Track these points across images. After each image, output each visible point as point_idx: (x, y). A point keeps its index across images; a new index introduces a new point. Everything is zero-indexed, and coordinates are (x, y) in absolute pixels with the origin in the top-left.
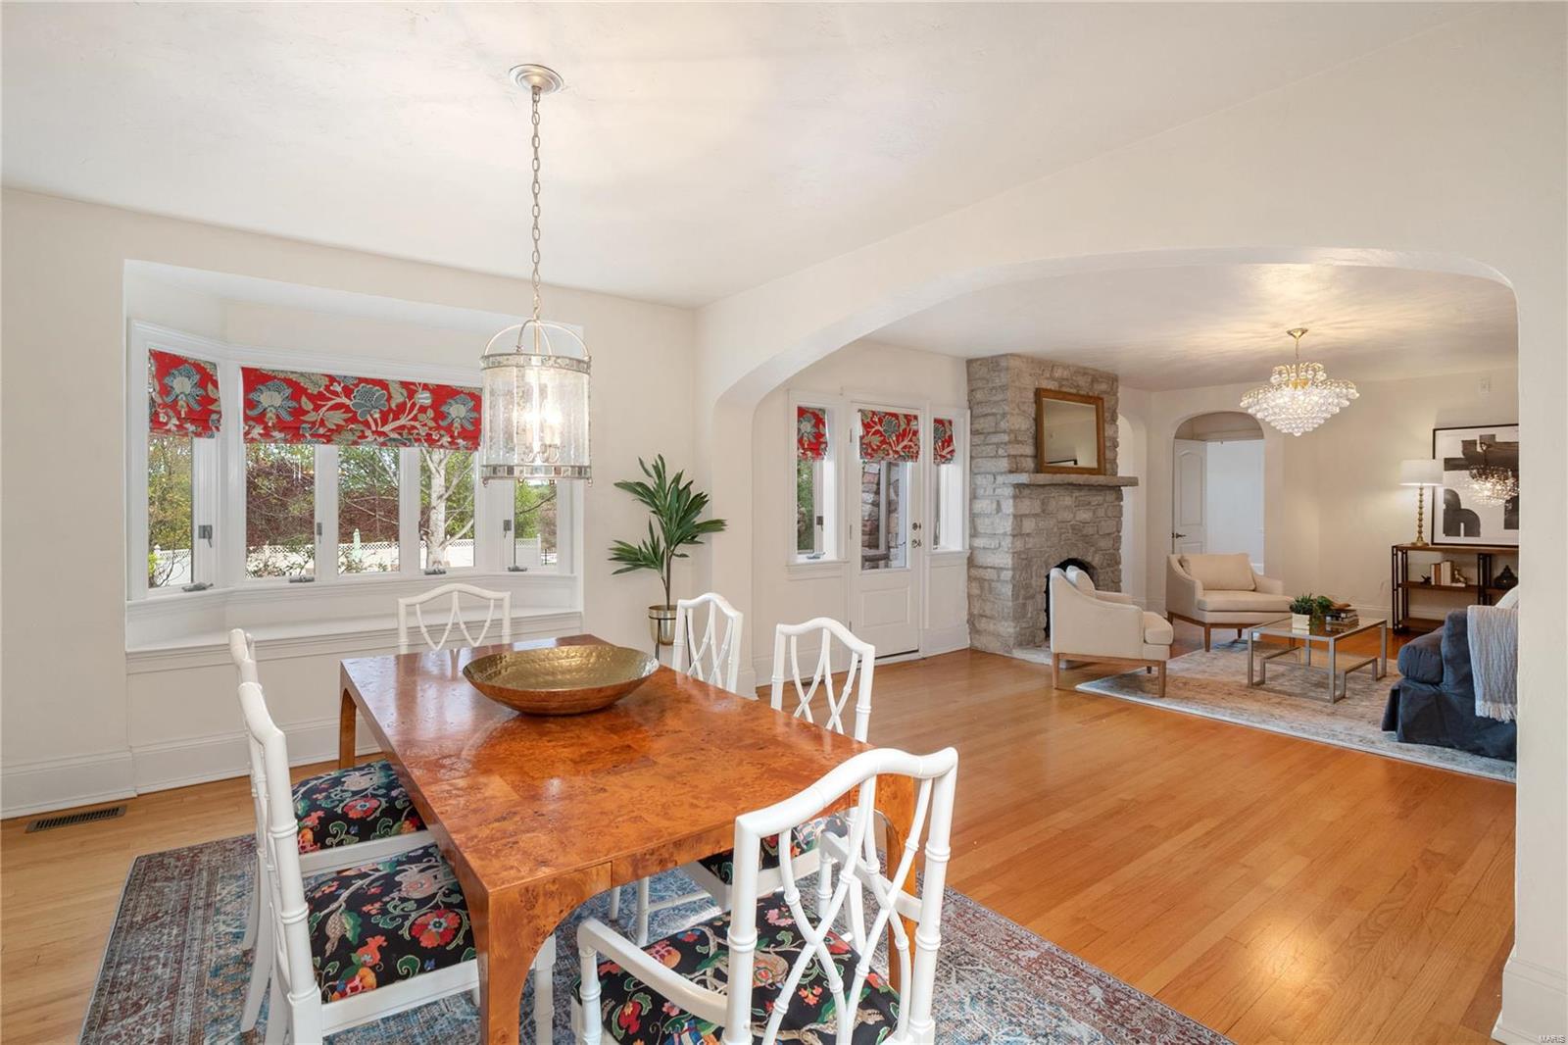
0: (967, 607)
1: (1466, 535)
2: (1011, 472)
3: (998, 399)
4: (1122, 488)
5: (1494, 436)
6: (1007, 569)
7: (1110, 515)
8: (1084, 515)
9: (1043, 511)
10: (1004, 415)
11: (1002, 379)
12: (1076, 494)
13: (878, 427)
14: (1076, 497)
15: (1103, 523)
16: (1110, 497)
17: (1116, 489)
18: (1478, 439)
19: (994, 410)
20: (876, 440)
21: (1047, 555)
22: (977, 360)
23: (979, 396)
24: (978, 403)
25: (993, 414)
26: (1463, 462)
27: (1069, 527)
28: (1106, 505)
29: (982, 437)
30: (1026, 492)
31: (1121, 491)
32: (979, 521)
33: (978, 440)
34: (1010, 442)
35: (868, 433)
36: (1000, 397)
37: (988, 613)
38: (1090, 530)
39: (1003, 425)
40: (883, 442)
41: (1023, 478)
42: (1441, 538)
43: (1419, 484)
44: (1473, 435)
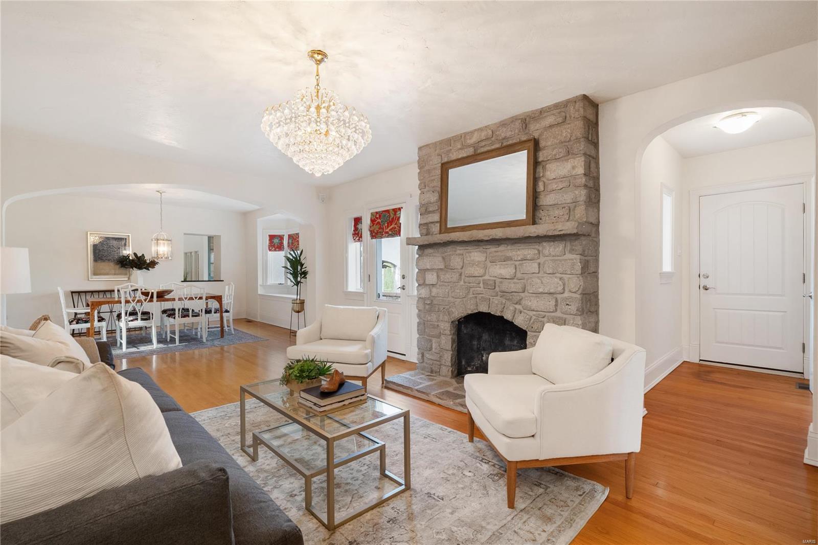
12: (492, 249)
13: (379, 220)
14: (491, 252)
20: (376, 227)
21: (451, 304)
27: (480, 282)
30: (429, 251)
35: (374, 224)
40: (380, 228)
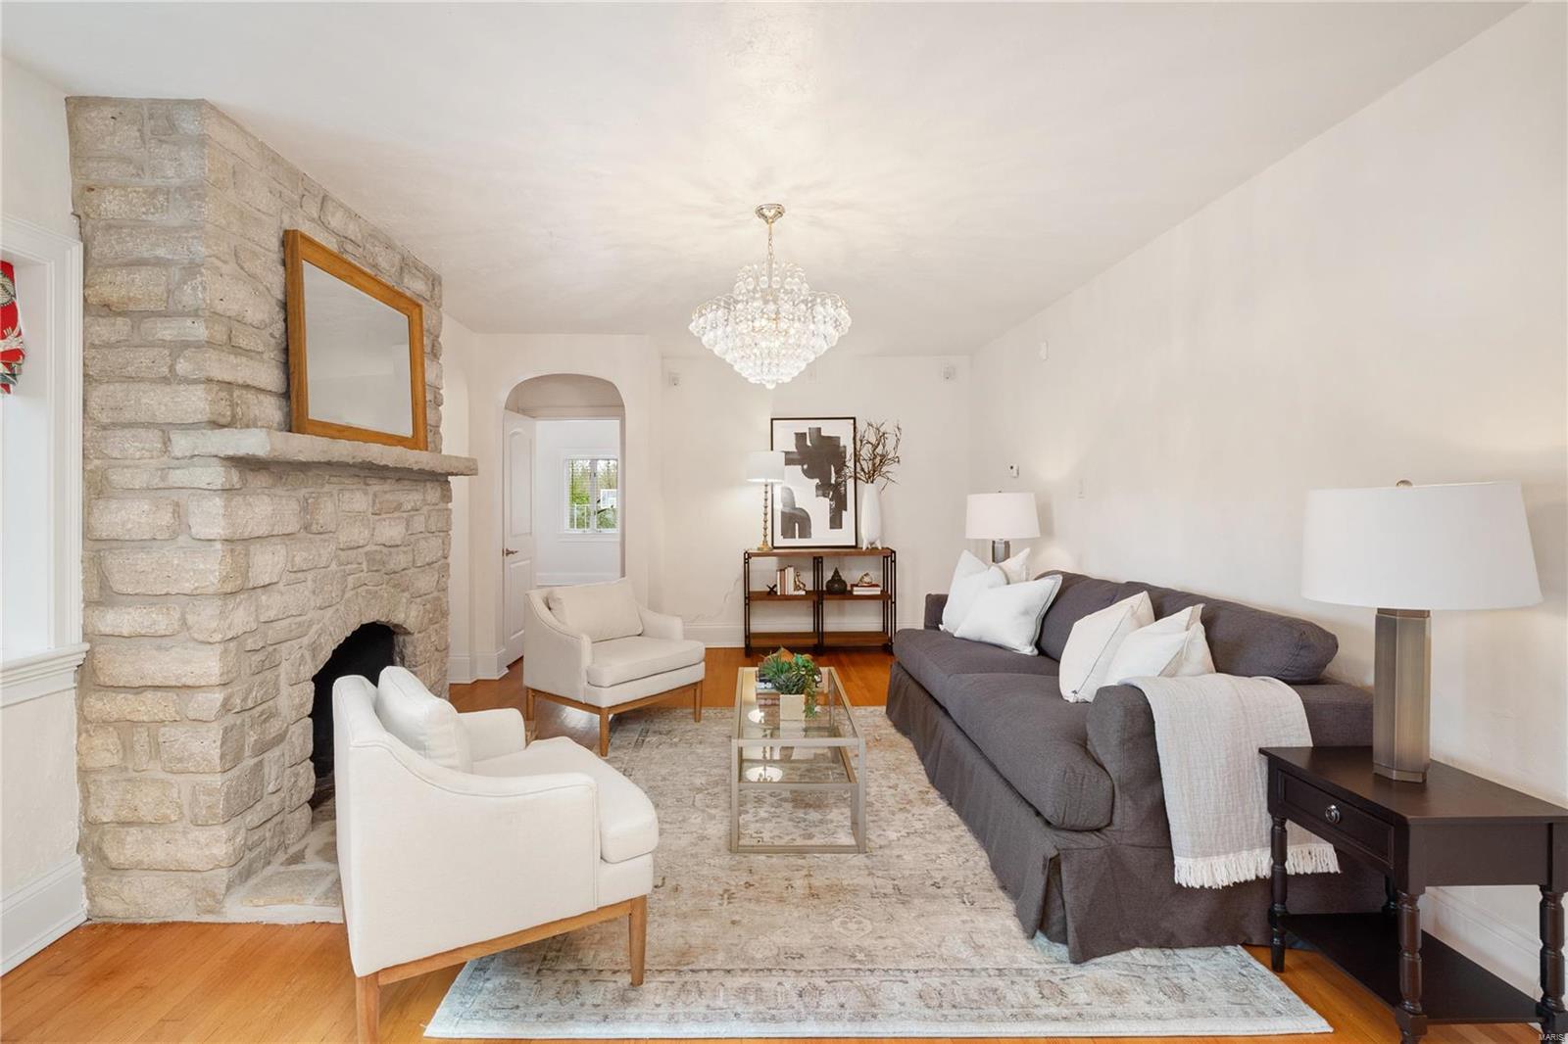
0: (77, 804)
1: (800, 537)
2: (215, 425)
3: (176, 223)
4: (450, 478)
5: (819, 430)
6: (209, 687)
7: (434, 529)
8: (391, 531)
9: (307, 528)
10: (192, 269)
11: (182, 167)
12: (376, 487)
14: (375, 495)
15: (423, 543)
16: (433, 493)
17: (439, 479)
18: (807, 431)
19: (161, 252)
21: (315, 628)
22: (105, 101)
23: (111, 205)
24: (109, 227)
25: (159, 263)
26: (796, 457)
27: (362, 559)
28: (425, 509)
29: (122, 325)
30: (260, 480)
31: (448, 482)
32: (113, 562)
33: (105, 330)
34: (210, 344)
36: (175, 218)
37: (146, 813)
38: (400, 560)
39: (188, 296)
41: (254, 443)
42: (780, 541)
43: (763, 480)
44: (804, 427)
